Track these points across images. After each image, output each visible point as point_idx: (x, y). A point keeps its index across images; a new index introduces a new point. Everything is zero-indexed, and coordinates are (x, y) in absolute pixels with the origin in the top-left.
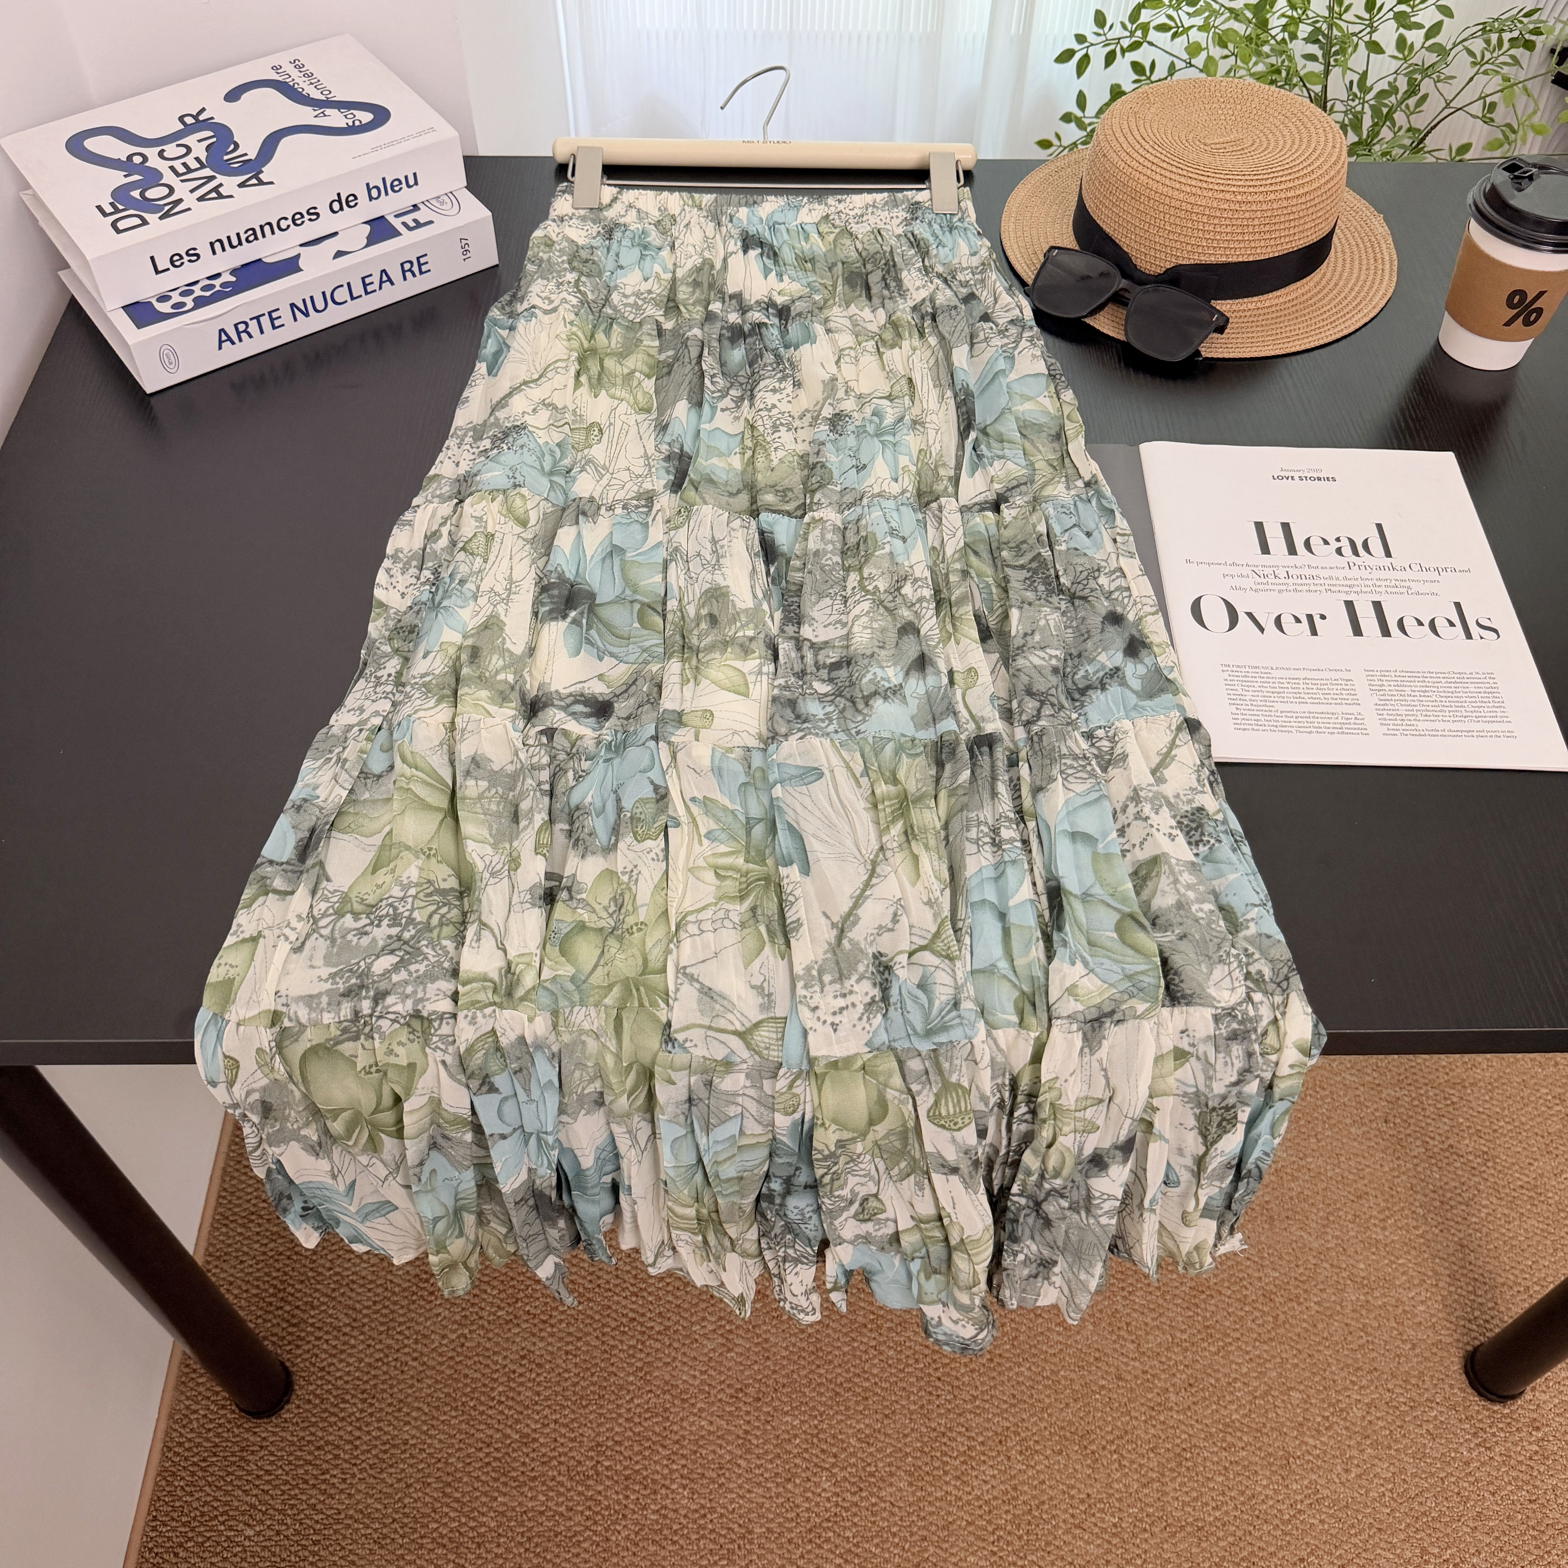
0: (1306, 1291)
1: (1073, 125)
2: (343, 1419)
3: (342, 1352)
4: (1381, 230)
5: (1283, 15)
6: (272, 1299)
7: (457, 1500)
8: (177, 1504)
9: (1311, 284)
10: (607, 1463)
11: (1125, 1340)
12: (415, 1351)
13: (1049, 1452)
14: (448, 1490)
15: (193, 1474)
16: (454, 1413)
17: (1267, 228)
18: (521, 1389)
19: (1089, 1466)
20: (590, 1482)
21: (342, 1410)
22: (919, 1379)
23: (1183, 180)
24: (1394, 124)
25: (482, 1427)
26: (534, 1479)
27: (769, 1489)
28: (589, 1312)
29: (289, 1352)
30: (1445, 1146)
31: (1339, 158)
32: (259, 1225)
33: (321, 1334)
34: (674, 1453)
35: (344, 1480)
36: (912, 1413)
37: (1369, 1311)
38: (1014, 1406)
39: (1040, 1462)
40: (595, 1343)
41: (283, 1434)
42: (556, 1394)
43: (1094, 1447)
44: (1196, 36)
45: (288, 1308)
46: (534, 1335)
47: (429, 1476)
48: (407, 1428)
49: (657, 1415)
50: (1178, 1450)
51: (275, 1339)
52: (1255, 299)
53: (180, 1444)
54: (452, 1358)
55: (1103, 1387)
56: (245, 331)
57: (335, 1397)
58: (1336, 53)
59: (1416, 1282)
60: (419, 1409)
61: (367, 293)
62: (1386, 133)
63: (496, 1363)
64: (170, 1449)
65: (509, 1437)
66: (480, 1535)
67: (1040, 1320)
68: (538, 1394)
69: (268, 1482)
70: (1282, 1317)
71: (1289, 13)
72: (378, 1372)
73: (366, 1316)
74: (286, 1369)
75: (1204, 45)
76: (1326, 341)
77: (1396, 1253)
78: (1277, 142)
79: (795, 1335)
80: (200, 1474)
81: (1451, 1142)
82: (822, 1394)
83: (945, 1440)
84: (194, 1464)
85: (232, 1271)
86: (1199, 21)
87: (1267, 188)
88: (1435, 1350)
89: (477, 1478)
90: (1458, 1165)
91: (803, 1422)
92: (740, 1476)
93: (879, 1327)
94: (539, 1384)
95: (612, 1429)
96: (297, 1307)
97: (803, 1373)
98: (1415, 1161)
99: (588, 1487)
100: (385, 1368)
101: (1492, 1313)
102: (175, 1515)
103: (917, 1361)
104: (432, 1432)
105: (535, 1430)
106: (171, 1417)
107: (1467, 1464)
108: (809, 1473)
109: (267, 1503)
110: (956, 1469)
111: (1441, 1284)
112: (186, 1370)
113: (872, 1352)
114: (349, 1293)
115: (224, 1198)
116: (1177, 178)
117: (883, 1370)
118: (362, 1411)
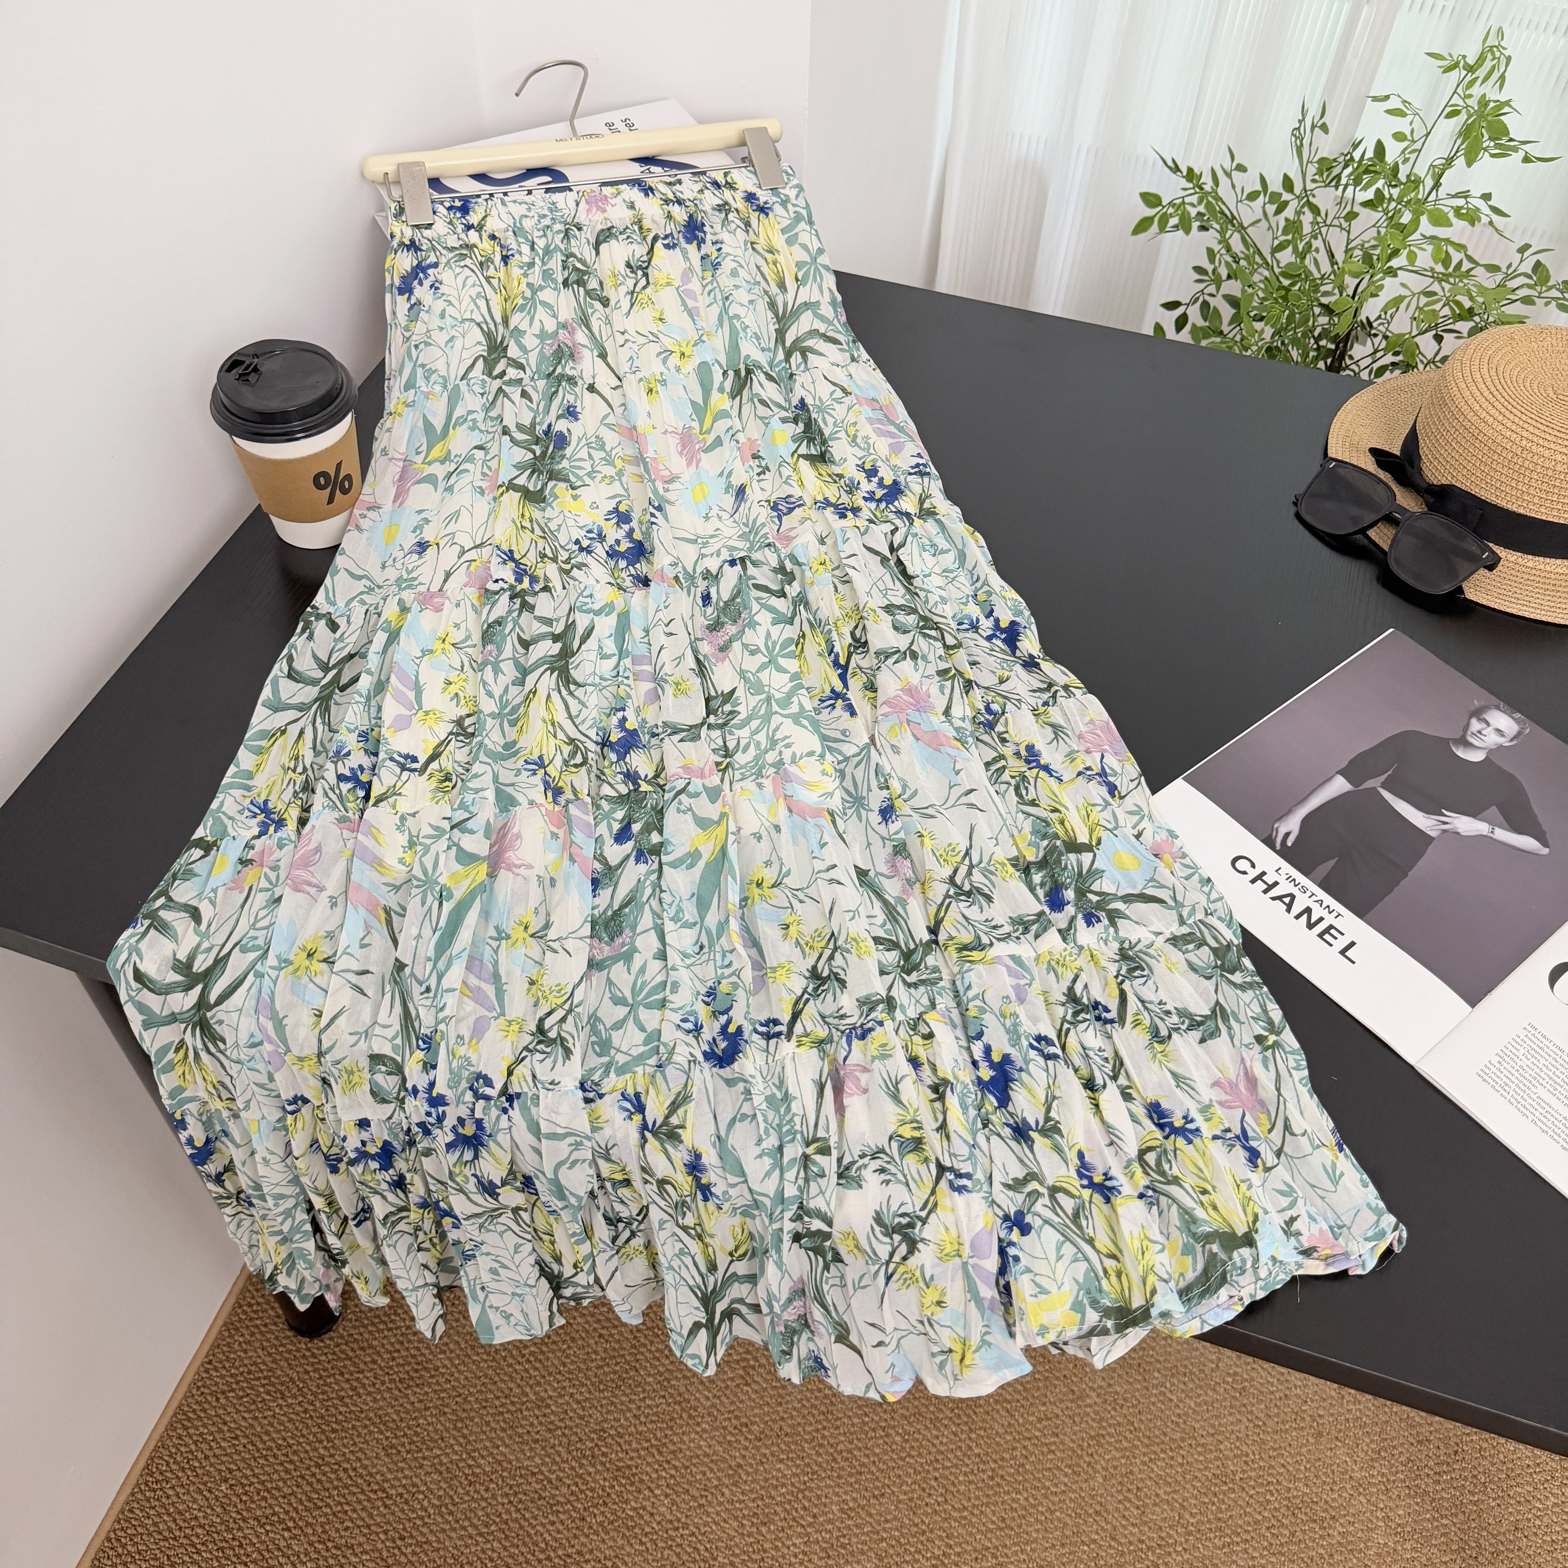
91: (795, 1475)
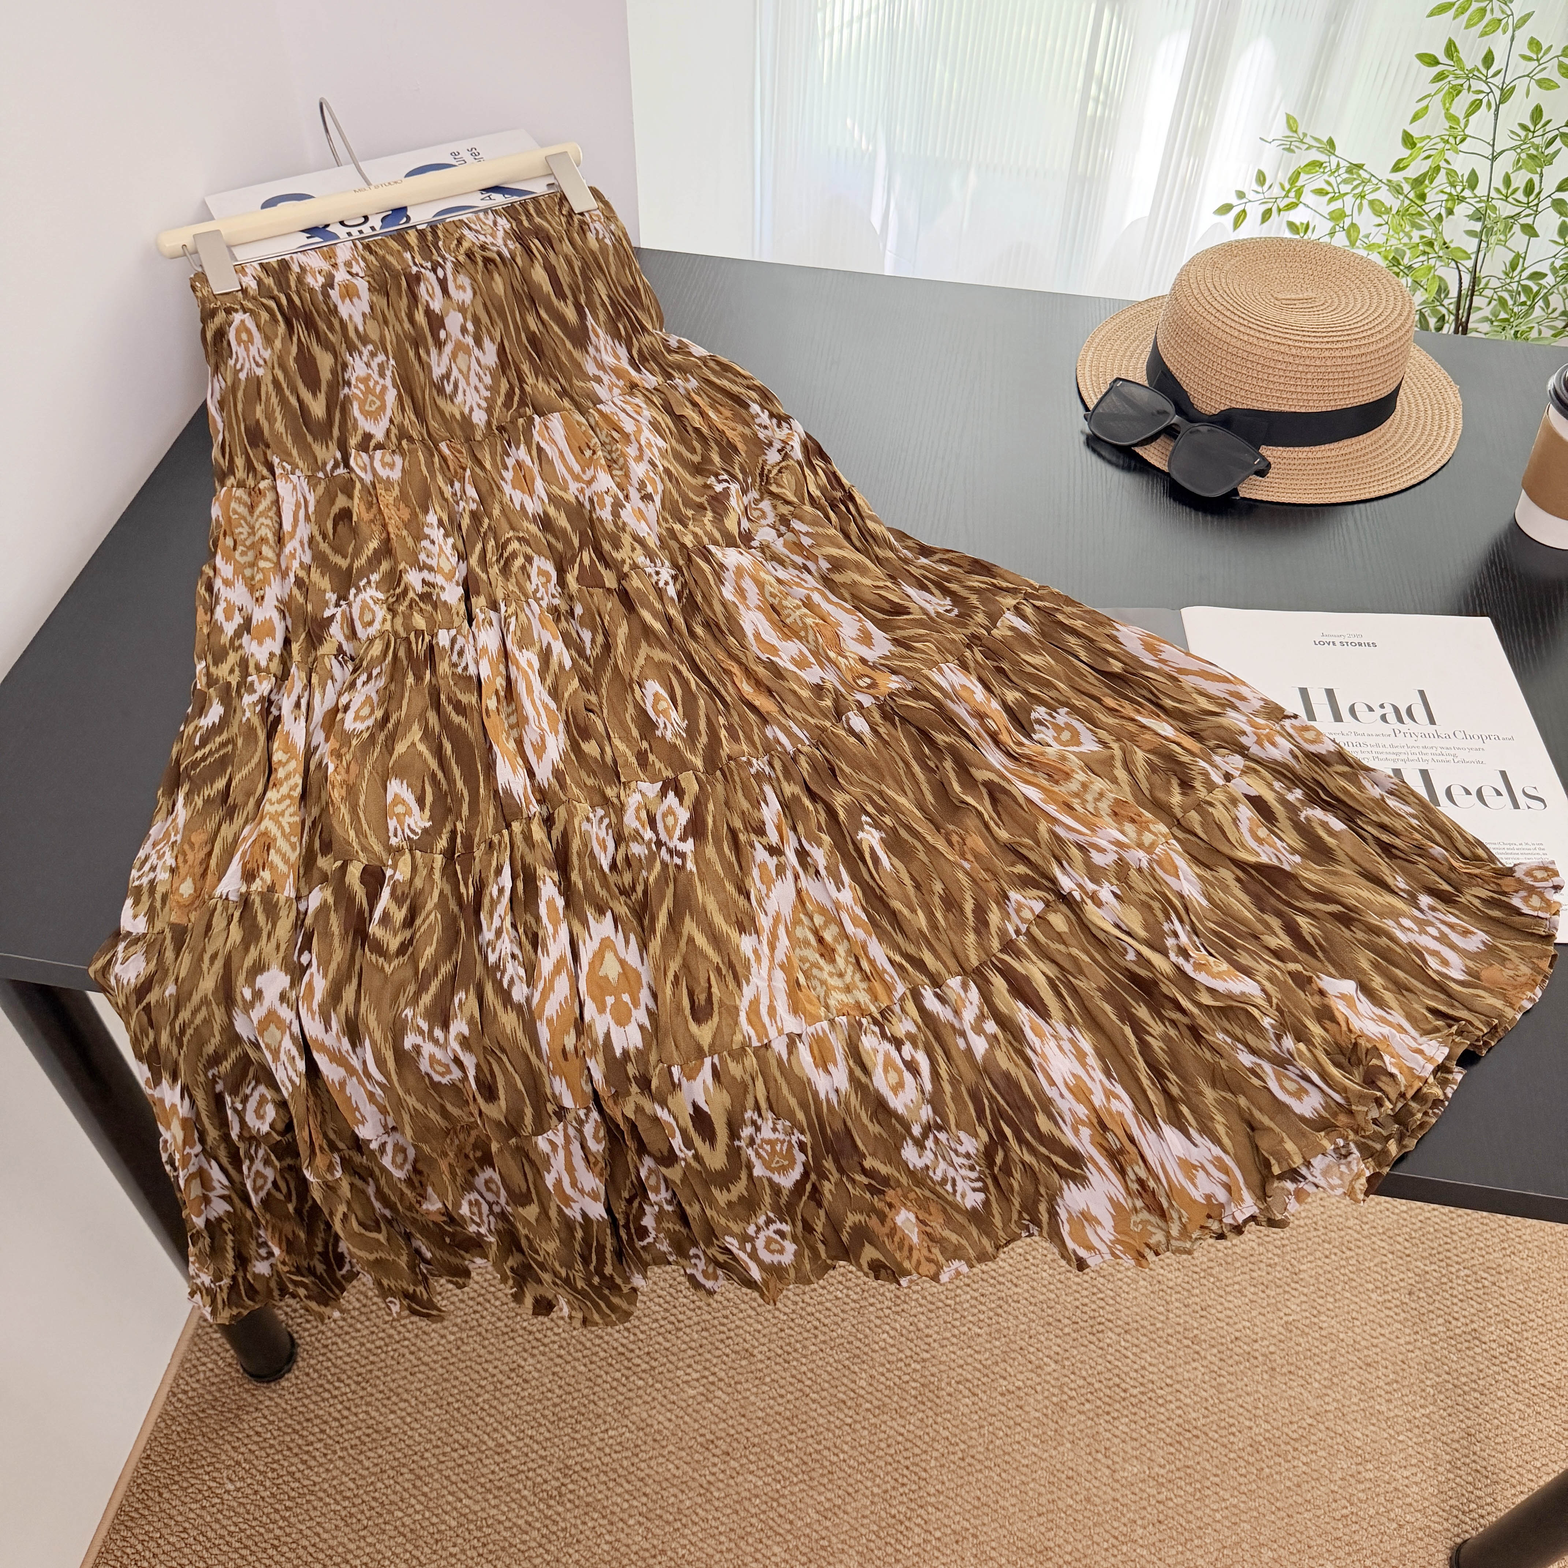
2: (335, 1397)
3: (347, 1333)
5: (1442, 191)
7: (425, 1495)
8: (171, 1447)
10: (571, 1487)
11: (1100, 1463)
14: (419, 1483)
15: (190, 1422)
18: (505, 1400)
20: (552, 1502)
21: (337, 1388)
22: (887, 1464)
25: (462, 1429)
26: (500, 1488)
28: (583, 1339)
29: (299, 1325)
30: (1468, 1329)
34: (638, 1490)
35: (325, 1455)
36: (874, 1495)
37: (1359, 1482)
38: (978, 1508)
40: (582, 1368)
41: (279, 1401)
42: (536, 1410)
46: (525, 1350)
47: (404, 1465)
48: (392, 1416)
49: (627, 1449)
51: (288, 1310)
53: (185, 1392)
54: (446, 1358)
55: (1070, 1506)
57: (332, 1375)
59: (1414, 1461)
60: (406, 1401)
63: (486, 1370)
64: (174, 1395)
65: (485, 1443)
66: (439, 1531)
68: (520, 1407)
69: (257, 1443)
70: (1266, 1471)
72: (376, 1359)
74: (292, 1339)
77: (1398, 1428)
80: (196, 1423)
81: (1475, 1326)
82: (790, 1460)
84: (194, 1413)
87: (1323, 346)
88: (1421, 1534)
90: (1478, 1350)
93: (858, 1406)
94: (522, 1399)
95: (583, 1455)
97: (775, 1436)
98: (1434, 1339)
101: (1489, 1508)
102: (167, 1457)
104: (414, 1425)
105: (510, 1442)
106: (182, 1364)
108: (762, 1535)
109: (251, 1462)
110: (908, 1558)
111: (1439, 1469)
112: (204, 1324)
113: (847, 1429)
117: (853, 1448)
118: (354, 1392)
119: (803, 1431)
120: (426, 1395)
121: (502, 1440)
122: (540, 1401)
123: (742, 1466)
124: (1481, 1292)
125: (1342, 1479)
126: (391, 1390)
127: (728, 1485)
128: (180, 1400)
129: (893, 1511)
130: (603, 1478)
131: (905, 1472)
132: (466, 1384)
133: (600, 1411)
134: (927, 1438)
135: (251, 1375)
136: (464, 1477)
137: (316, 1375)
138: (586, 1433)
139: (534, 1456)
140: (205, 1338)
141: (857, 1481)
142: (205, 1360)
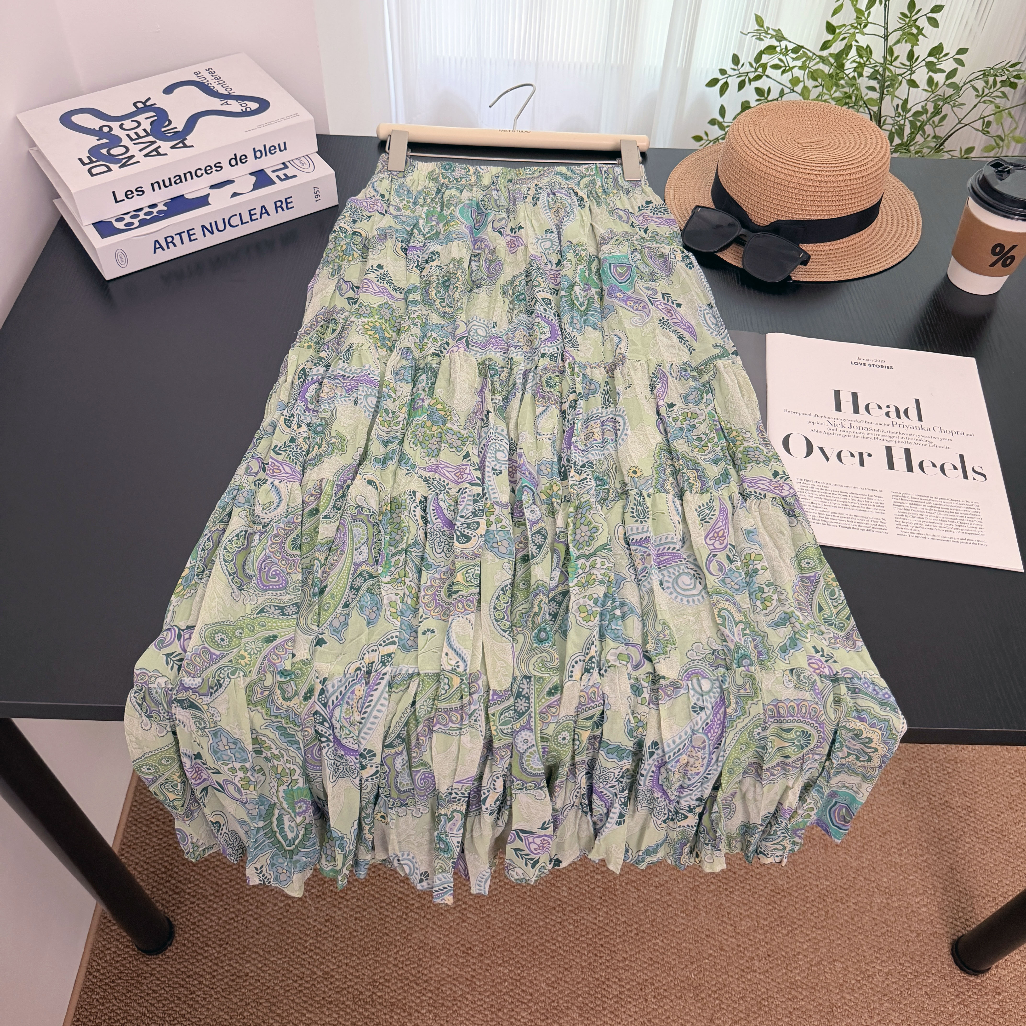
0: (847, 895)
1: (716, 127)
2: (206, 957)
3: (207, 912)
4: (912, 201)
5: (854, 61)
6: (164, 875)
7: (279, 1015)
8: (93, 1011)
9: (865, 235)
11: (726, 924)
12: (255, 913)
13: (673, 997)
15: (105, 991)
16: (279, 956)
17: (837, 198)
18: (325, 942)
19: (699, 1008)
21: (206, 951)
22: (588, 945)
23: (783, 166)
24: (924, 132)
25: (298, 966)
27: (486, 1015)
28: (372, 892)
29: (173, 911)
30: (943, 802)
31: (885, 155)
32: (158, 826)
33: (194, 900)
34: (425, 989)
35: (205, 999)
36: (583, 968)
37: (889, 910)
38: (652, 965)
39: (667, 1004)
40: (375, 913)
41: (166, 966)
42: (348, 946)
43: (703, 995)
44: (797, 72)
45: (173, 882)
48: (248, 965)
49: (414, 962)
50: (759, 999)
51: (164, 902)
52: (828, 243)
53: (98, 971)
54: (280, 919)
55: (711, 954)
56: (172, 242)
57: (202, 943)
58: (888, 86)
59: (921, 891)
60: (256, 953)
61: (252, 220)
62: (919, 138)
63: (309, 923)
64: (91, 974)
65: (315, 973)
67: (671, 909)
68: (336, 945)
69: (154, 998)
70: (831, 912)
71: (858, 60)
72: (231, 927)
73: (224, 889)
74: (170, 922)
75: (802, 79)
76: (873, 272)
77: (909, 872)
78: (845, 143)
79: (508, 913)
80: (110, 991)
81: (946, 799)
82: (523, 953)
83: (605, 987)
84: (106, 984)
85: (138, 855)
86: (799, 63)
87: (838, 173)
88: (932, 938)
89: (293, 1001)
90: (951, 814)
91: (510, 971)
92: (467, 1005)
93: (564, 909)
94: (337, 939)
95: (384, 971)
96: (180, 882)
98: (923, 811)
99: (366, 1010)
100: (235, 925)
101: (971, 914)
102: (92, 1018)
103: (588, 933)
104: (265, 968)
105: (333, 970)
106: (92, 952)
107: (952, 1015)
108: (513, 1006)
109: (153, 1012)
110: (611, 1006)
111: (937, 894)
112: (105, 921)
113: (558, 926)
114: (214, 873)
115: (135, 806)
116: (779, 164)
117: (565, 938)
118: (219, 952)
119: (530, 932)
120: (270, 946)
121: (327, 970)
122: (349, 939)
123: (493, 962)
124: (947, 777)
125: (879, 910)
126: (245, 947)
127: (486, 976)
128: (95, 977)
129: (597, 976)
130: (399, 985)
131: (601, 949)
132: (296, 934)
133: (391, 940)
134: (612, 925)
135: (144, 951)
136: (304, 999)
137: (190, 945)
138: (383, 956)
139: (350, 977)
140: (107, 931)
141: (570, 960)
142: (108, 946)
